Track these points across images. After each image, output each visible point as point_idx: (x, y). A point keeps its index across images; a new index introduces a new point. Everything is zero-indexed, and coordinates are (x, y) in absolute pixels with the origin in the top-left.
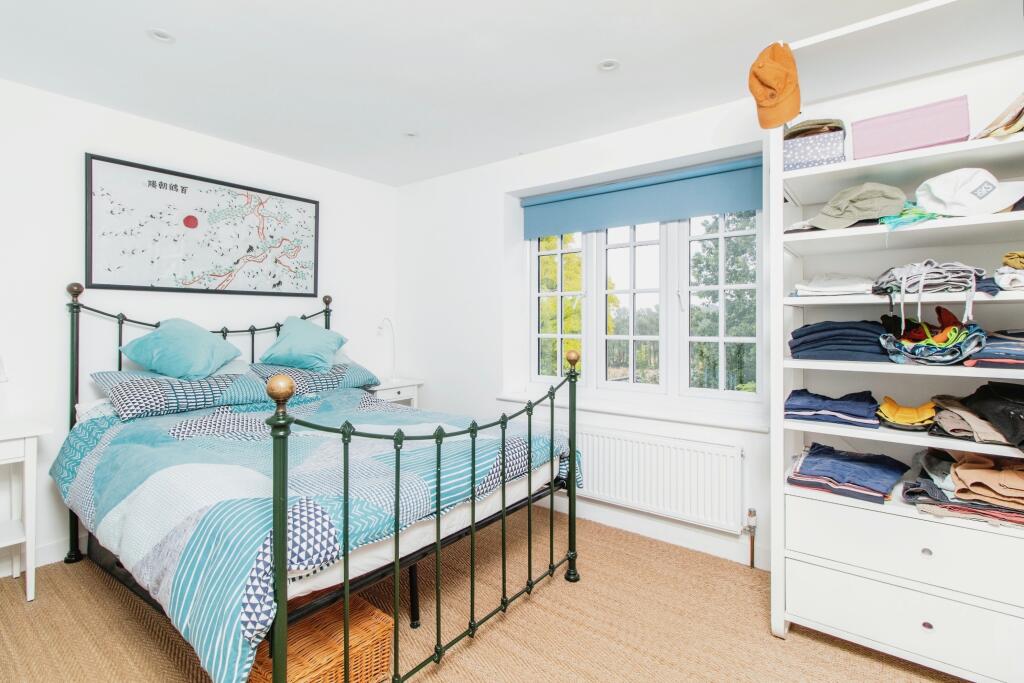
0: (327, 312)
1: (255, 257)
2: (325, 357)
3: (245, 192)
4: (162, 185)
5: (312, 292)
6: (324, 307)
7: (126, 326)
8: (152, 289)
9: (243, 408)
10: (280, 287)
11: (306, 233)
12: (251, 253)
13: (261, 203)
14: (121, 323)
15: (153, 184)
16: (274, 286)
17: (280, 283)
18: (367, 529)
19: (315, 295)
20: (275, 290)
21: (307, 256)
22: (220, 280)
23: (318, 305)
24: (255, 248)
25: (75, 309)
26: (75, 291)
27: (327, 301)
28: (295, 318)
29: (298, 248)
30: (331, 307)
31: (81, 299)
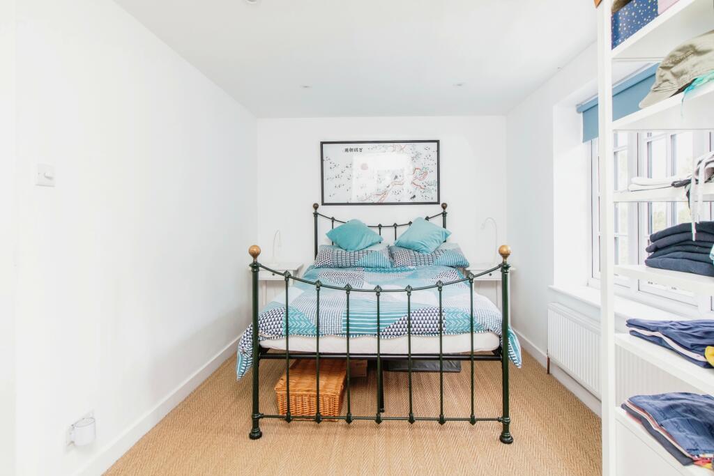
0: (444, 214)
1: (400, 182)
2: (428, 243)
3: (392, 144)
4: (351, 150)
5: (436, 201)
6: (442, 211)
7: (335, 222)
8: (348, 204)
9: (370, 269)
10: (415, 199)
11: (432, 162)
12: (396, 180)
13: (402, 149)
14: (333, 222)
15: (347, 150)
16: (411, 198)
17: (414, 196)
18: (299, 327)
19: (438, 203)
20: (411, 201)
21: (432, 177)
22: (380, 197)
23: (438, 209)
24: (398, 177)
25: (316, 215)
26: (316, 207)
27: (444, 206)
28: (421, 218)
29: (426, 173)
30: (447, 210)
31: (318, 211)
